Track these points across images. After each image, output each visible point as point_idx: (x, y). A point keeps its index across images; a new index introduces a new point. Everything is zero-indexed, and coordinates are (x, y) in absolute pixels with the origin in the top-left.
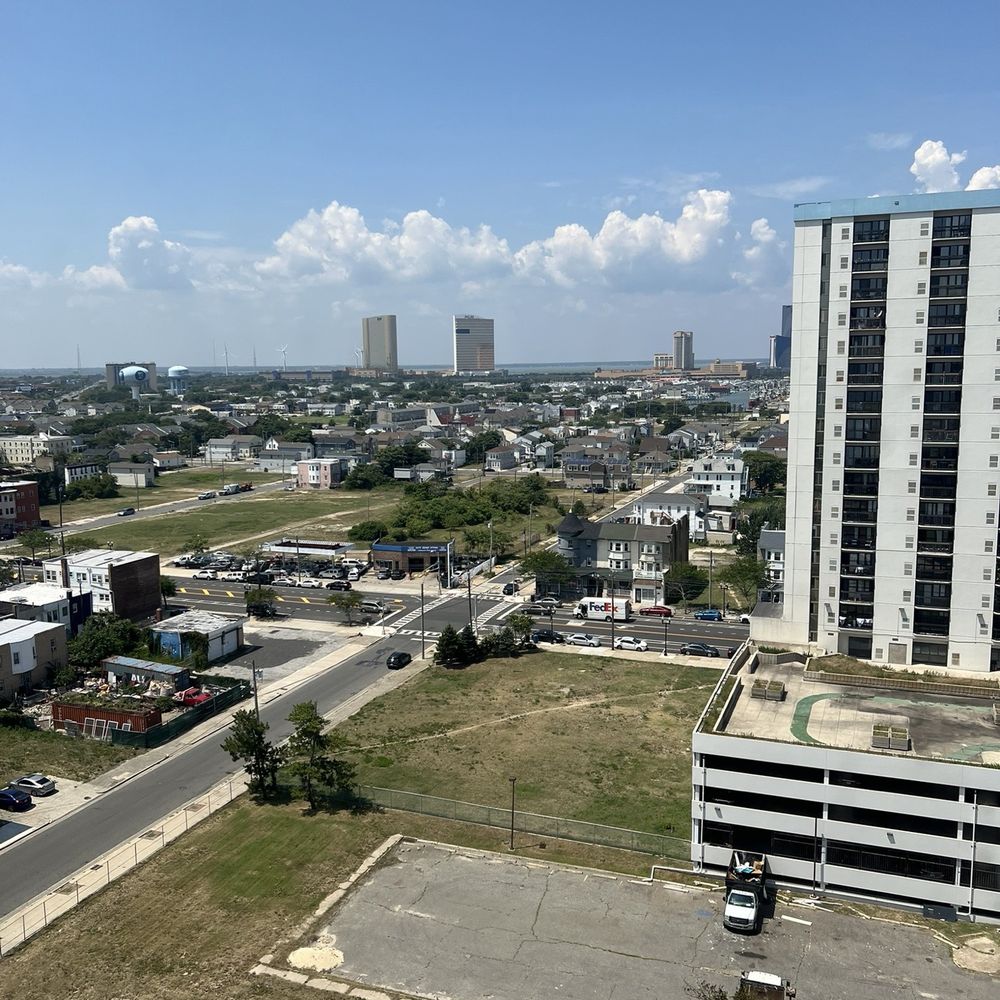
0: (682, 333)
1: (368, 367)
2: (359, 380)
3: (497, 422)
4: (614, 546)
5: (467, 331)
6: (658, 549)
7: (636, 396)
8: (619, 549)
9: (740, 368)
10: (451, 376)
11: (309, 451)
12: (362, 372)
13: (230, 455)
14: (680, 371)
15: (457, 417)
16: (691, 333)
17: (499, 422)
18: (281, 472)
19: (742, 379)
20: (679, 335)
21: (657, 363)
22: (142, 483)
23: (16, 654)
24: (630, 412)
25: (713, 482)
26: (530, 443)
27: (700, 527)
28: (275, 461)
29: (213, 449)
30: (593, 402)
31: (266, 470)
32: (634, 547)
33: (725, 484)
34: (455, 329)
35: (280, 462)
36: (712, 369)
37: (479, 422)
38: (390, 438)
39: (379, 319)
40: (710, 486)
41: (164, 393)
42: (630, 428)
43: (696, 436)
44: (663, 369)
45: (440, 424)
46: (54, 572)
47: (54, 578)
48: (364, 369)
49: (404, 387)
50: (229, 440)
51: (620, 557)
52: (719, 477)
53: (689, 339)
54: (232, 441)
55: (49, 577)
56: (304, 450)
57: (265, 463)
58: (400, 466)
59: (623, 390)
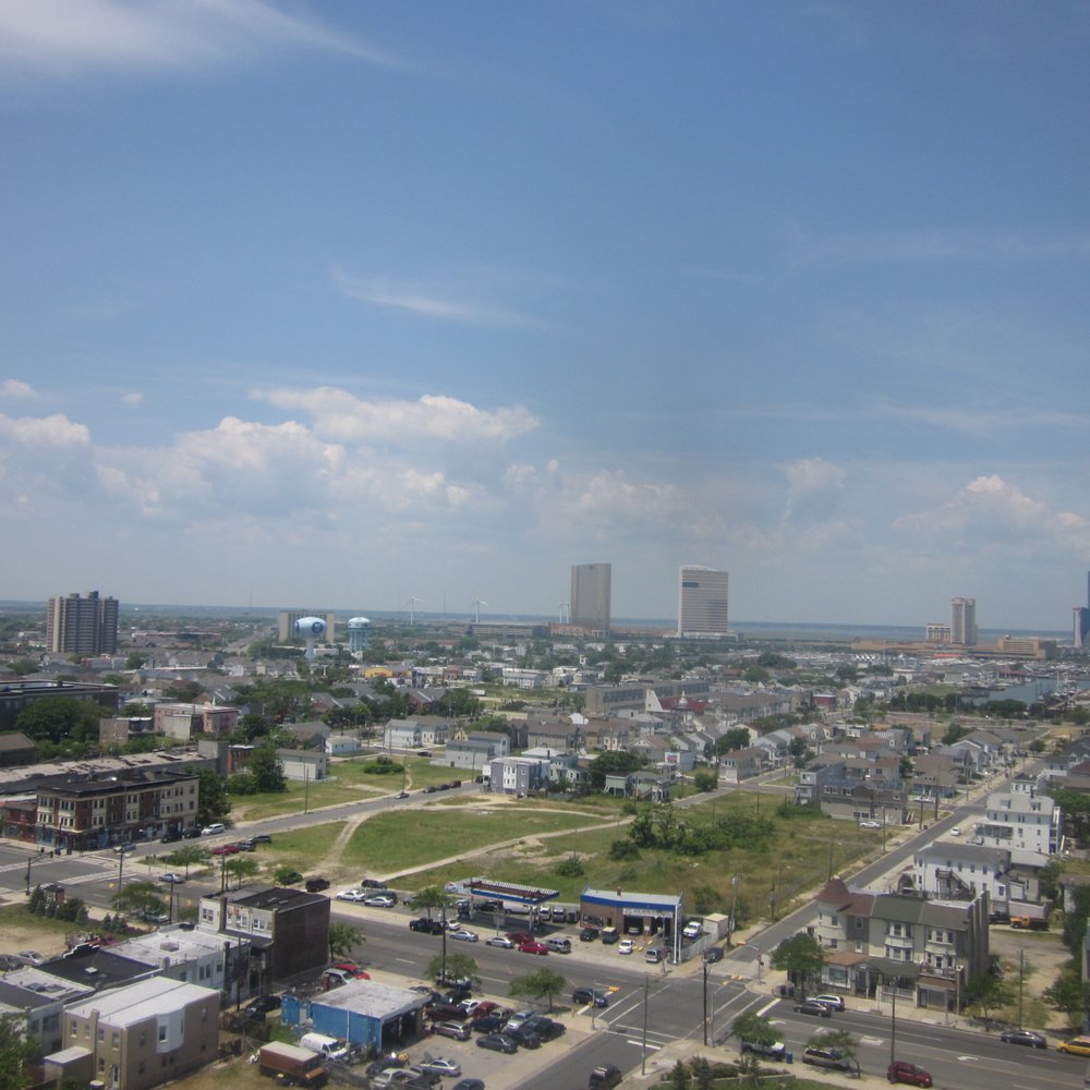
0: (962, 599)
1: (575, 622)
2: (563, 639)
3: (732, 711)
4: (892, 930)
5: (696, 585)
6: (950, 936)
7: (905, 679)
8: (900, 933)
9: (1036, 646)
10: (673, 639)
11: (504, 743)
12: (568, 629)
13: (412, 741)
14: (959, 646)
15: (683, 701)
16: (974, 601)
17: (734, 711)
18: (470, 767)
19: (1039, 660)
20: (958, 602)
21: (930, 636)
22: (313, 775)
23: (163, 1029)
24: (898, 704)
25: (1015, 825)
26: (774, 745)
27: (1001, 894)
28: (463, 754)
29: (394, 732)
30: (852, 687)
31: (452, 764)
32: (918, 932)
33: (1030, 829)
34: (681, 581)
35: (470, 755)
36: (1001, 644)
37: (710, 709)
38: (601, 729)
39: (591, 567)
40: (1010, 830)
41: (340, 648)
42: (901, 731)
43: (986, 750)
44: (938, 642)
45: (660, 709)
46: (211, 912)
47: (211, 918)
48: (568, 625)
49: (617, 650)
50: (412, 722)
51: (899, 943)
52: (1022, 818)
53: (970, 608)
54: (416, 723)
55: (205, 917)
56: (499, 741)
57: (452, 755)
58: (611, 771)
59: (887, 671)
